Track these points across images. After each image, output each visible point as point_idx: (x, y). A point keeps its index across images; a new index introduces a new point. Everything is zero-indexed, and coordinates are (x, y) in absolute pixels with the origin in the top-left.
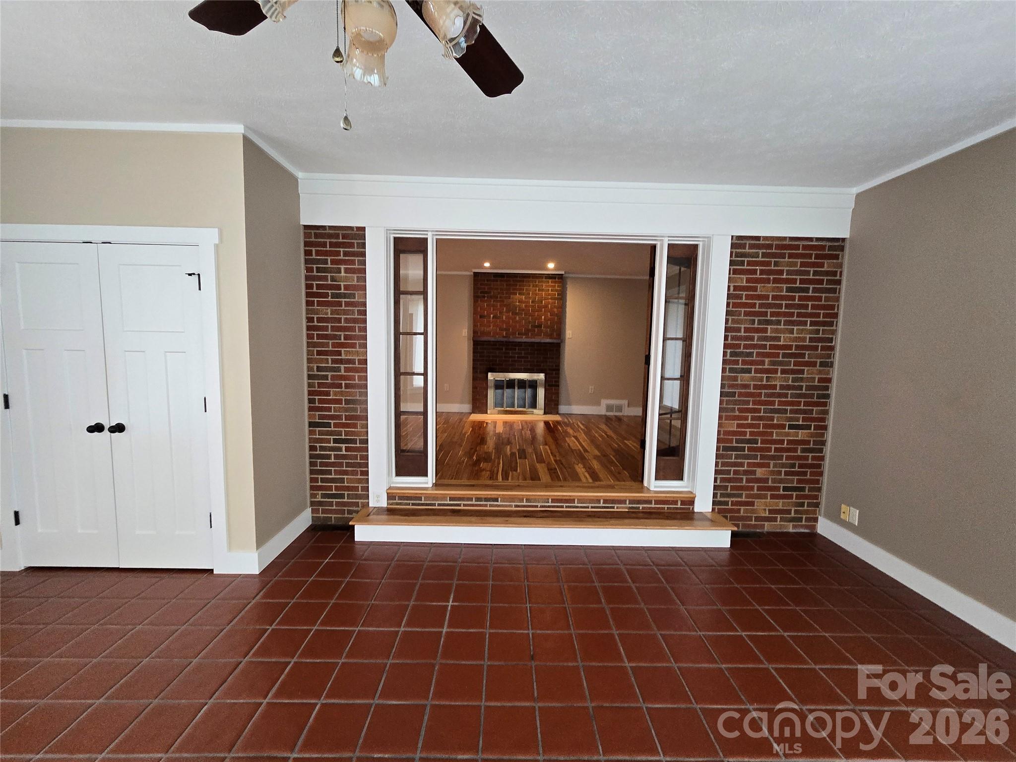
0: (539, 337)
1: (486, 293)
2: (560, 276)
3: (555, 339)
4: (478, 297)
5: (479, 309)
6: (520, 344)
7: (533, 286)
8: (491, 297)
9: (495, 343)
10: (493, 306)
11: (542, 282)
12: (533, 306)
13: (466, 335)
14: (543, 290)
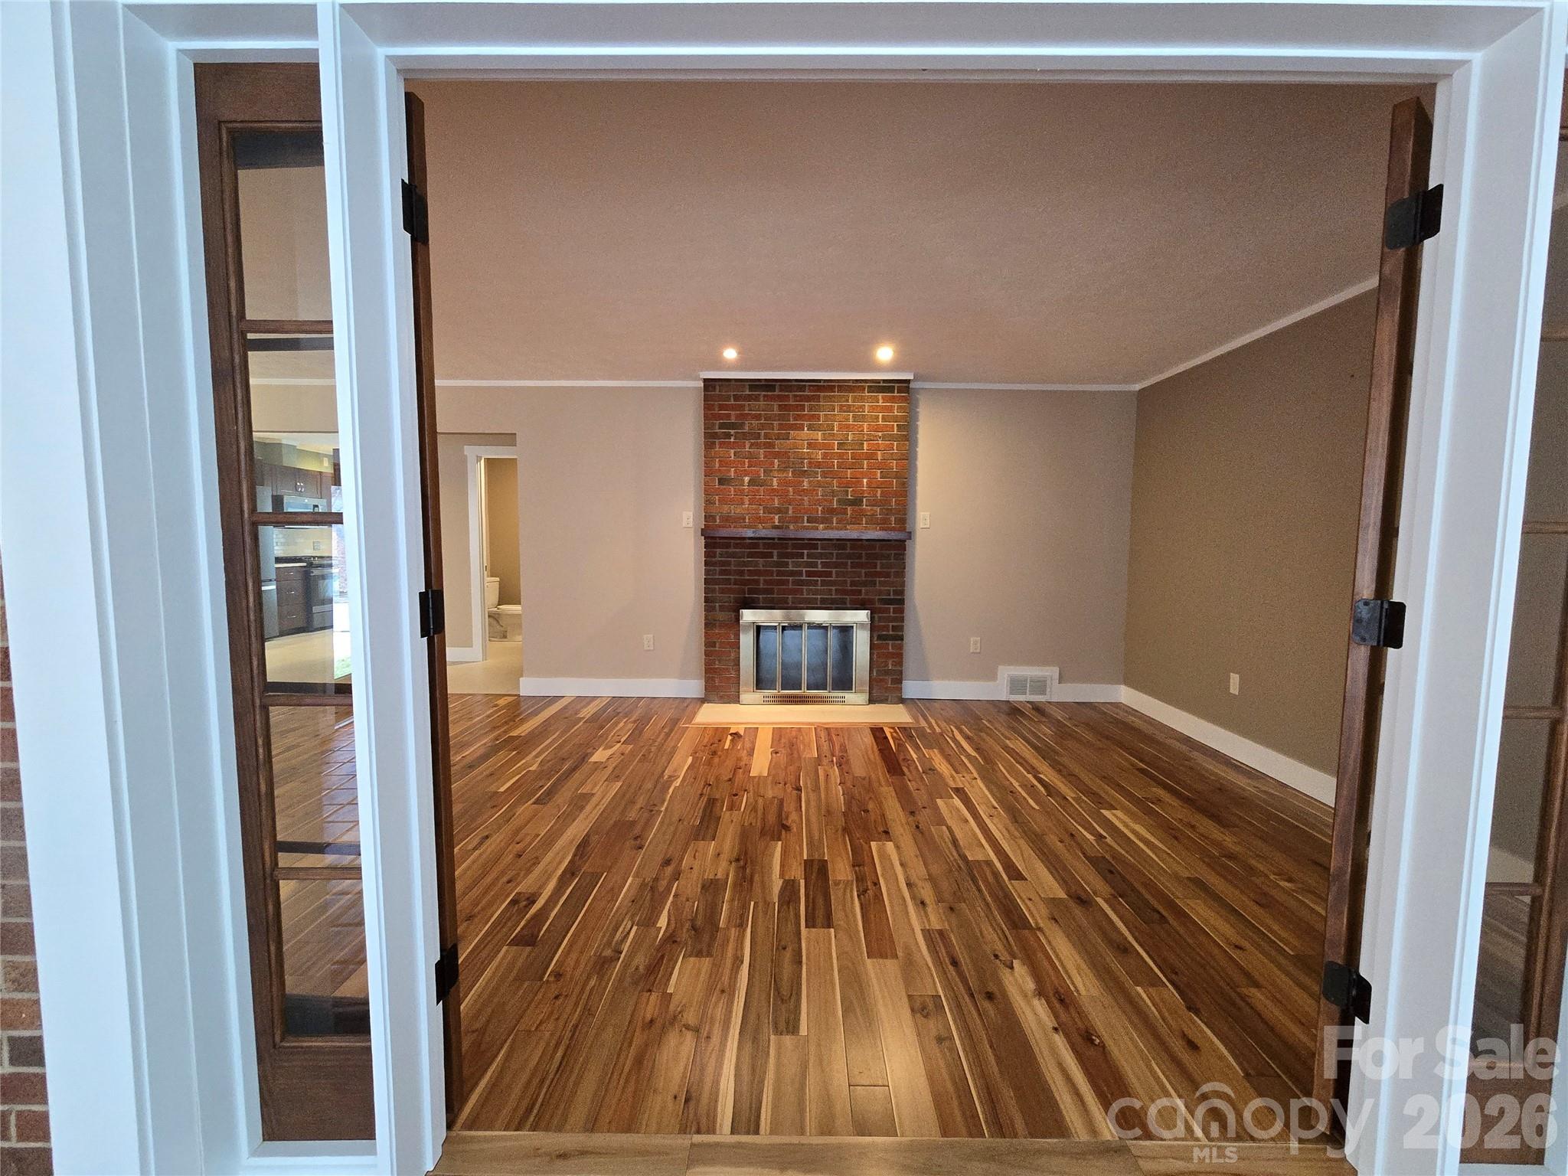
0: (856, 526)
1: (732, 426)
2: (904, 385)
3: (893, 529)
4: (714, 436)
5: (717, 465)
6: (811, 543)
7: (841, 410)
8: (745, 436)
9: (755, 542)
10: (751, 456)
11: (862, 399)
12: (840, 456)
13: (691, 525)
14: (863, 418)
